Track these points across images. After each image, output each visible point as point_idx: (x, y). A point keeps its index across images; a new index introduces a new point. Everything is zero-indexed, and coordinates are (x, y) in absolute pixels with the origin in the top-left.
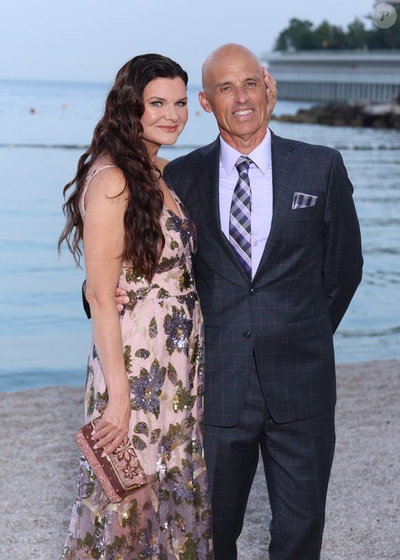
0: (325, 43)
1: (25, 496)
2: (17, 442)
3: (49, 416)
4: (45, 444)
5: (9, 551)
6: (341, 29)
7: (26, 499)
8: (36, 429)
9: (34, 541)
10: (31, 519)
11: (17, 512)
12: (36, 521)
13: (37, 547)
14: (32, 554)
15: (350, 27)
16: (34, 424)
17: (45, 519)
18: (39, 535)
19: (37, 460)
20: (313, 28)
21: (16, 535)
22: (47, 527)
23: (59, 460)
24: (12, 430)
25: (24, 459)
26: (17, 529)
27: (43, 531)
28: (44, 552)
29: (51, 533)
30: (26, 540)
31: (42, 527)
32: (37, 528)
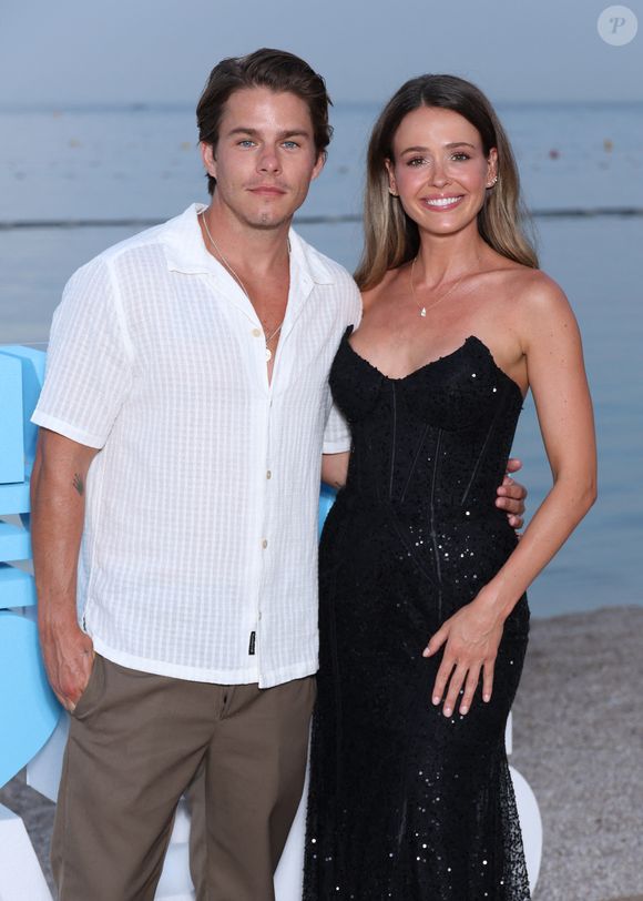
1: (578, 782)
2: (562, 696)
3: (609, 655)
4: (607, 699)
5: (557, 869)
7: (580, 787)
8: (592, 676)
9: (598, 852)
10: (591, 819)
11: (568, 806)
12: (599, 821)
13: (602, 862)
14: (596, 873)
16: (588, 667)
17: (614, 818)
19: (596, 724)
21: (568, 844)
22: (618, 831)
23: (630, 725)
24: (553, 677)
25: (574, 723)
26: (570, 834)
27: (611, 837)
28: (613, 869)
29: (624, 840)
30: (584, 852)
31: (608, 830)
32: (601, 832)
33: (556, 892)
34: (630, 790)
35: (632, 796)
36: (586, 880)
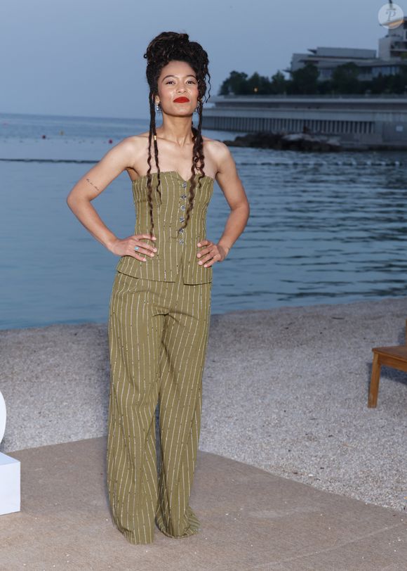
0: (256, 90)
1: (31, 396)
2: (28, 360)
3: (51, 343)
4: (48, 361)
6: (267, 78)
7: (33, 399)
8: (42, 352)
9: (39, 427)
10: (36, 412)
12: (40, 413)
13: (40, 430)
14: (37, 435)
15: (273, 78)
16: (41, 349)
18: (41, 423)
19: (42, 372)
20: (247, 79)
21: (25, 423)
22: (48, 417)
24: (25, 353)
25: (33, 371)
26: (26, 419)
27: (45, 420)
28: (45, 433)
29: (50, 421)
30: (32, 426)
31: (44, 417)
32: (41, 418)
33: (18, 443)
34: (55, 400)
35: (55, 403)
36: (32, 438)
